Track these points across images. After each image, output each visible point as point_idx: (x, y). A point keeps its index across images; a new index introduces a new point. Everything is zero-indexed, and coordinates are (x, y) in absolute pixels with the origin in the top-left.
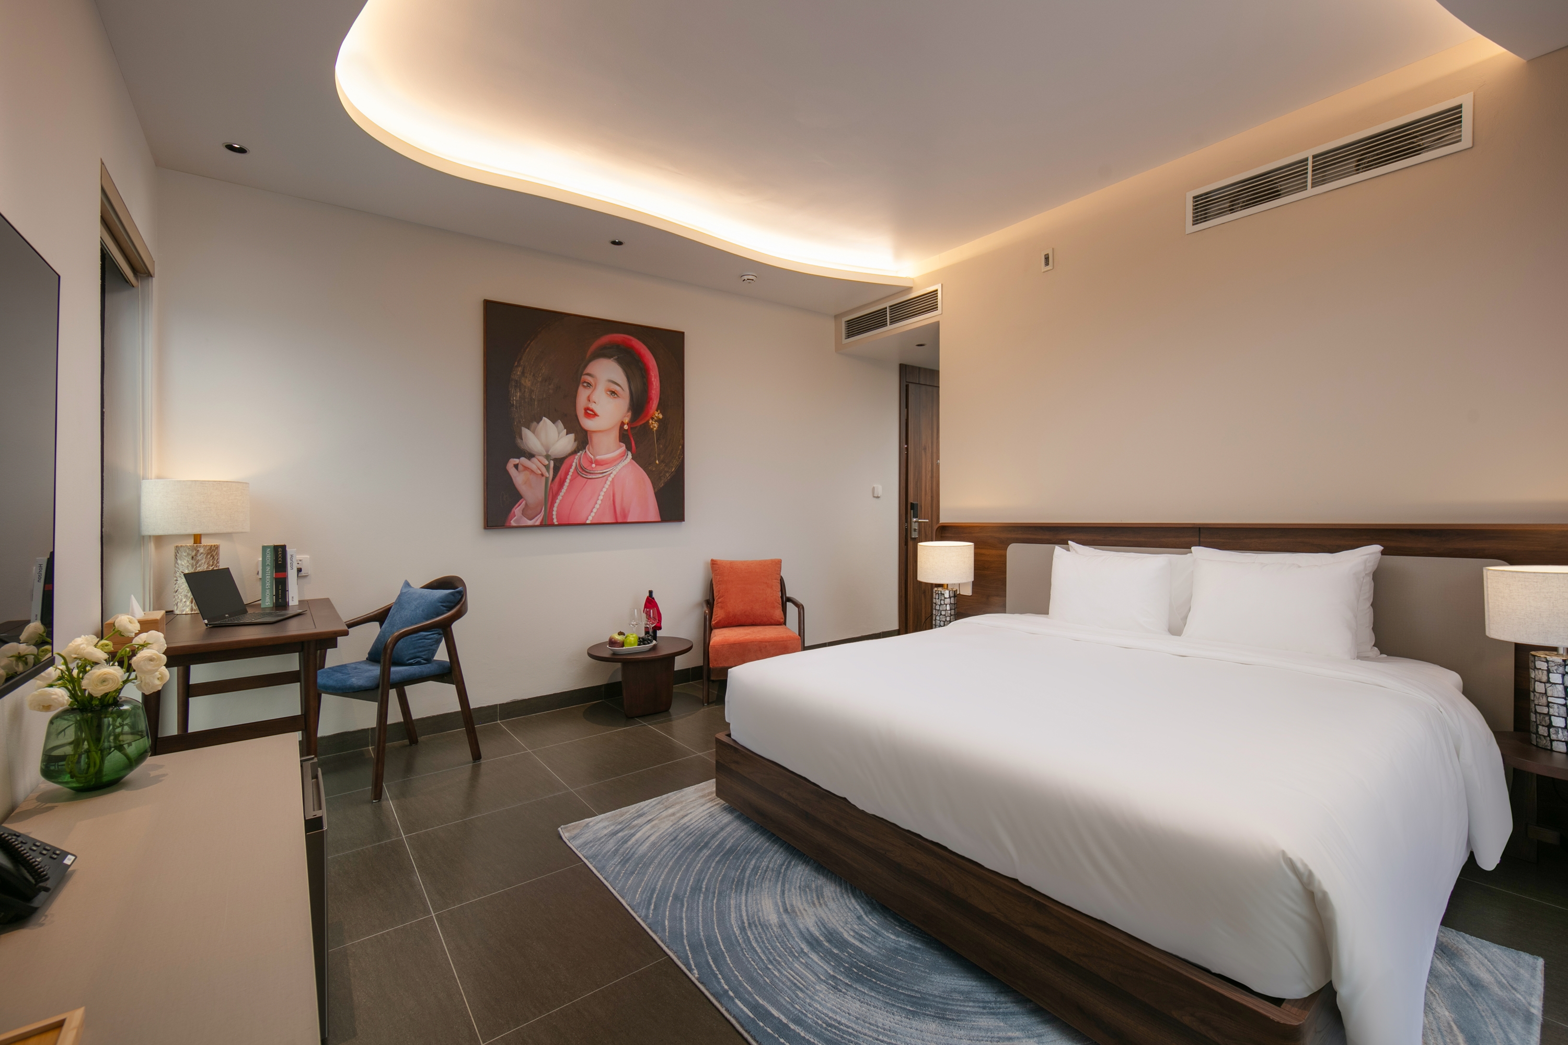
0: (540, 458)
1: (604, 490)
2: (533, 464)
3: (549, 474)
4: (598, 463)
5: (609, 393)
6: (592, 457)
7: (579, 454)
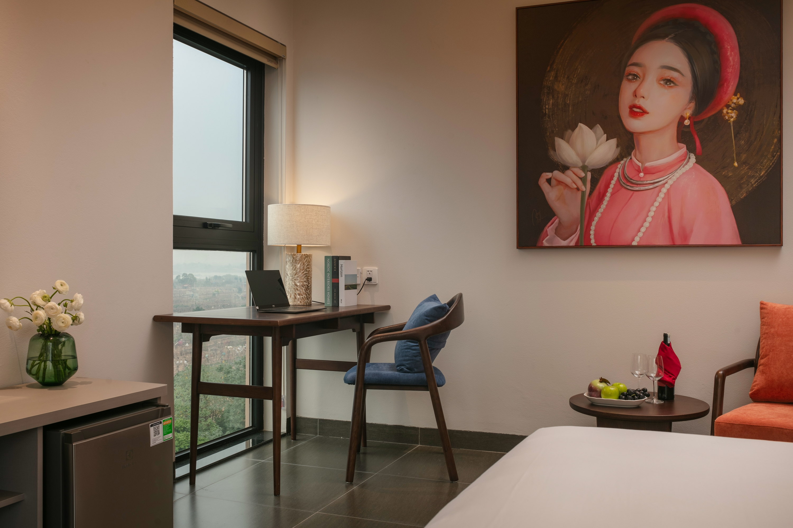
0: (575, 170)
1: (656, 204)
2: (568, 178)
3: (586, 188)
4: (647, 171)
5: (662, 82)
6: (640, 164)
7: (622, 162)
